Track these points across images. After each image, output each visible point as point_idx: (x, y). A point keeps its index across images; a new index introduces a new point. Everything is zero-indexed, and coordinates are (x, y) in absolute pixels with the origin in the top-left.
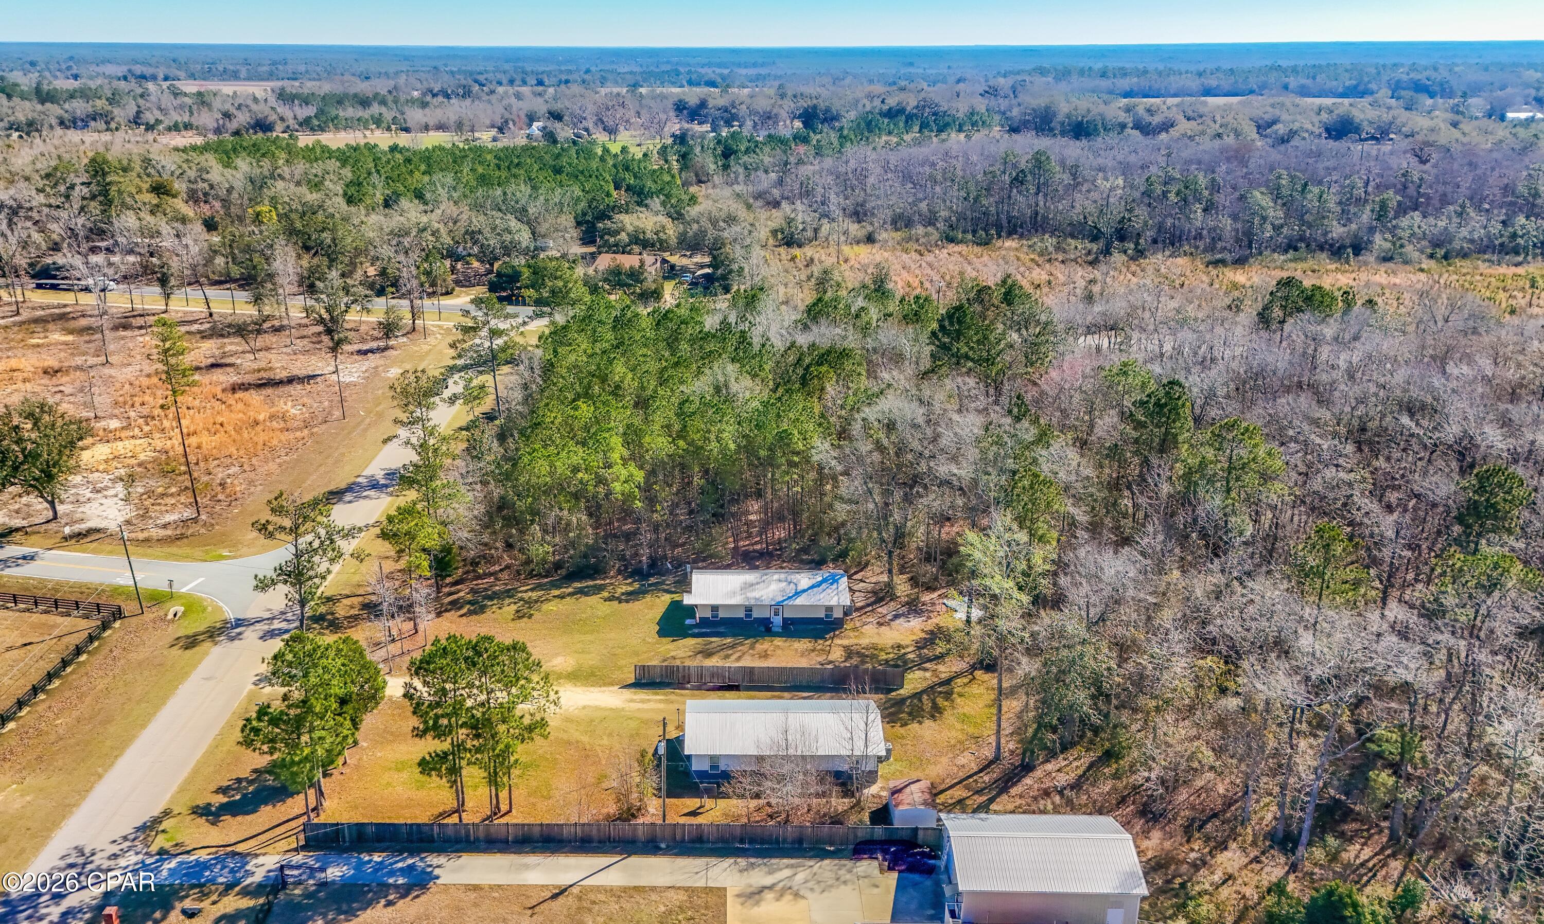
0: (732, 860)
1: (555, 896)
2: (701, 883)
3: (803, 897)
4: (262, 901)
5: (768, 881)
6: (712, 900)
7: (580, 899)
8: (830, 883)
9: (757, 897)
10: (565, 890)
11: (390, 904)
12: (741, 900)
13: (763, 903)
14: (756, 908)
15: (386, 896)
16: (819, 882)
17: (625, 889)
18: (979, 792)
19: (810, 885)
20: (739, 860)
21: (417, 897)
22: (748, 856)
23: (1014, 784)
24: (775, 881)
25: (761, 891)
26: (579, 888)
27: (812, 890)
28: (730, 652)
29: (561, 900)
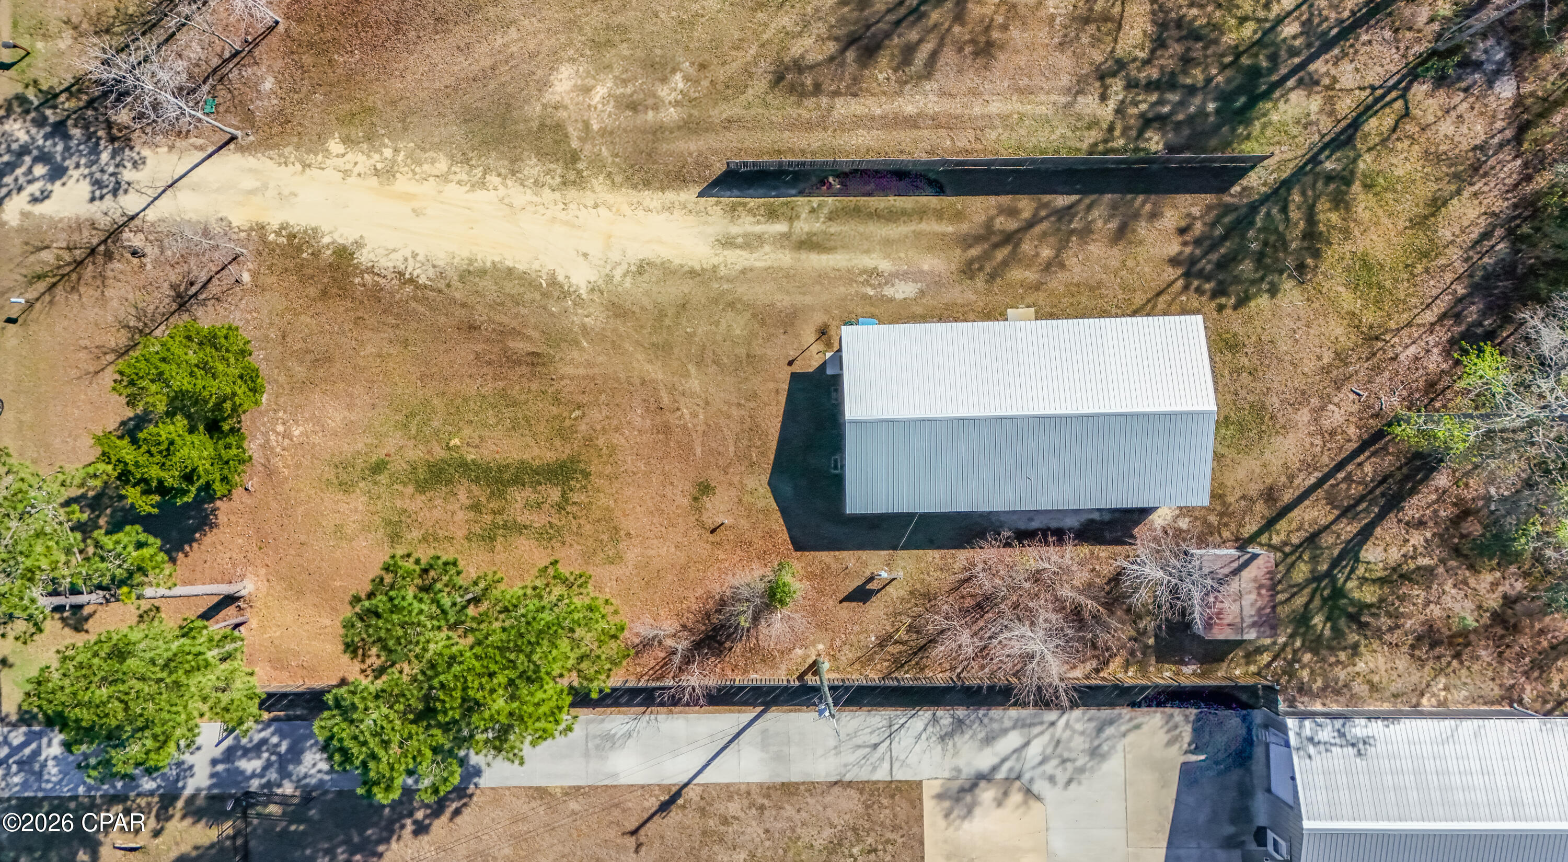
0: (929, 714)
1: (665, 807)
2: (881, 775)
3: (1038, 798)
4: (228, 827)
5: (984, 760)
6: (902, 808)
7: (703, 812)
8: (1079, 763)
9: (968, 798)
10: (678, 794)
11: (421, 829)
12: (947, 804)
13: (978, 811)
14: (966, 825)
15: (411, 814)
16: (1064, 761)
17: (768, 790)
18: (1347, 512)
19: (1049, 768)
20: (940, 713)
21: (457, 812)
22: (953, 704)
23: (1413, 491)
24: (995, 760)
25: (974, 786)
26: (698, 790)
27: (1052, 779)
28: (914, 36)
29: (675, 815)
